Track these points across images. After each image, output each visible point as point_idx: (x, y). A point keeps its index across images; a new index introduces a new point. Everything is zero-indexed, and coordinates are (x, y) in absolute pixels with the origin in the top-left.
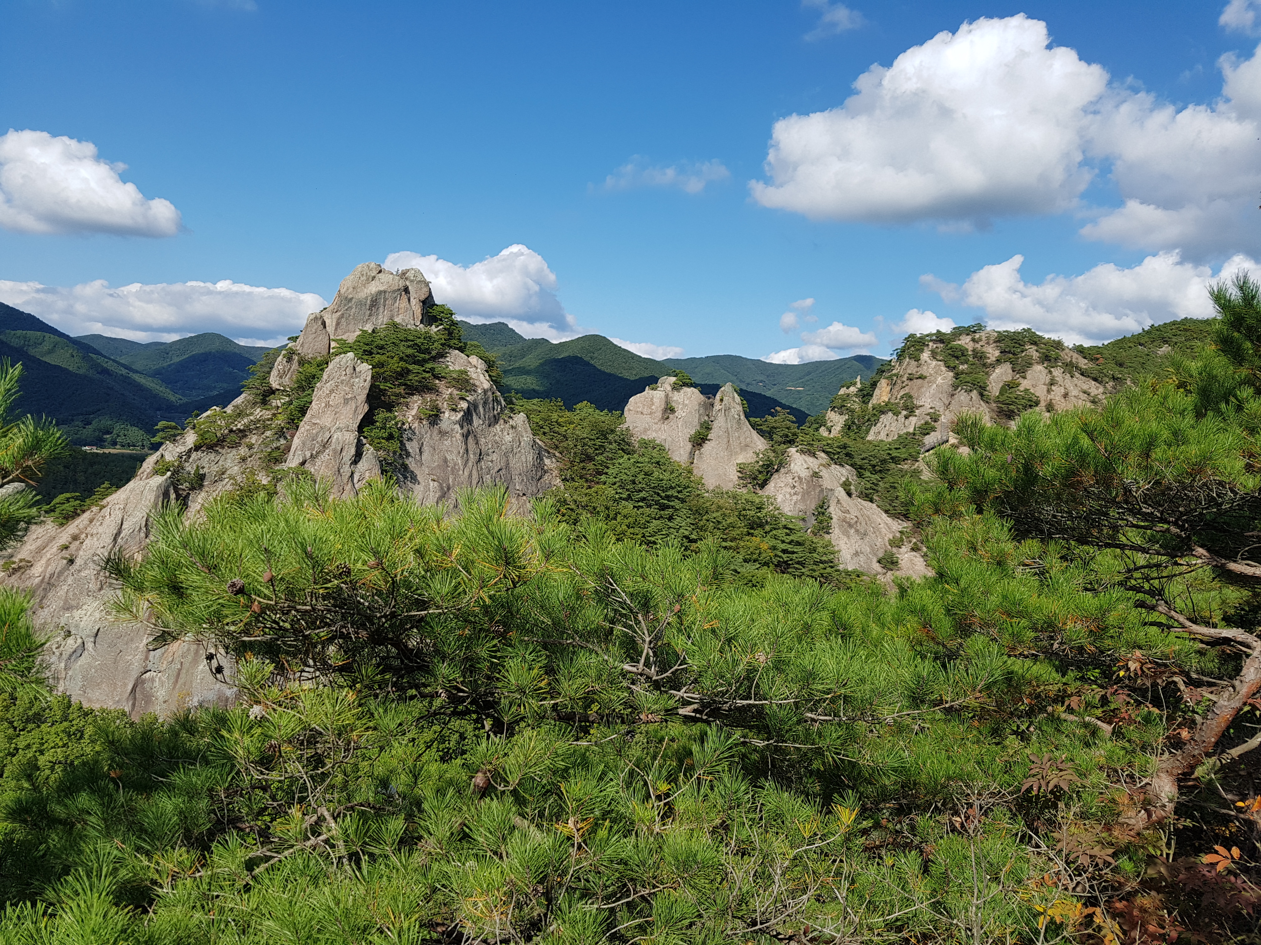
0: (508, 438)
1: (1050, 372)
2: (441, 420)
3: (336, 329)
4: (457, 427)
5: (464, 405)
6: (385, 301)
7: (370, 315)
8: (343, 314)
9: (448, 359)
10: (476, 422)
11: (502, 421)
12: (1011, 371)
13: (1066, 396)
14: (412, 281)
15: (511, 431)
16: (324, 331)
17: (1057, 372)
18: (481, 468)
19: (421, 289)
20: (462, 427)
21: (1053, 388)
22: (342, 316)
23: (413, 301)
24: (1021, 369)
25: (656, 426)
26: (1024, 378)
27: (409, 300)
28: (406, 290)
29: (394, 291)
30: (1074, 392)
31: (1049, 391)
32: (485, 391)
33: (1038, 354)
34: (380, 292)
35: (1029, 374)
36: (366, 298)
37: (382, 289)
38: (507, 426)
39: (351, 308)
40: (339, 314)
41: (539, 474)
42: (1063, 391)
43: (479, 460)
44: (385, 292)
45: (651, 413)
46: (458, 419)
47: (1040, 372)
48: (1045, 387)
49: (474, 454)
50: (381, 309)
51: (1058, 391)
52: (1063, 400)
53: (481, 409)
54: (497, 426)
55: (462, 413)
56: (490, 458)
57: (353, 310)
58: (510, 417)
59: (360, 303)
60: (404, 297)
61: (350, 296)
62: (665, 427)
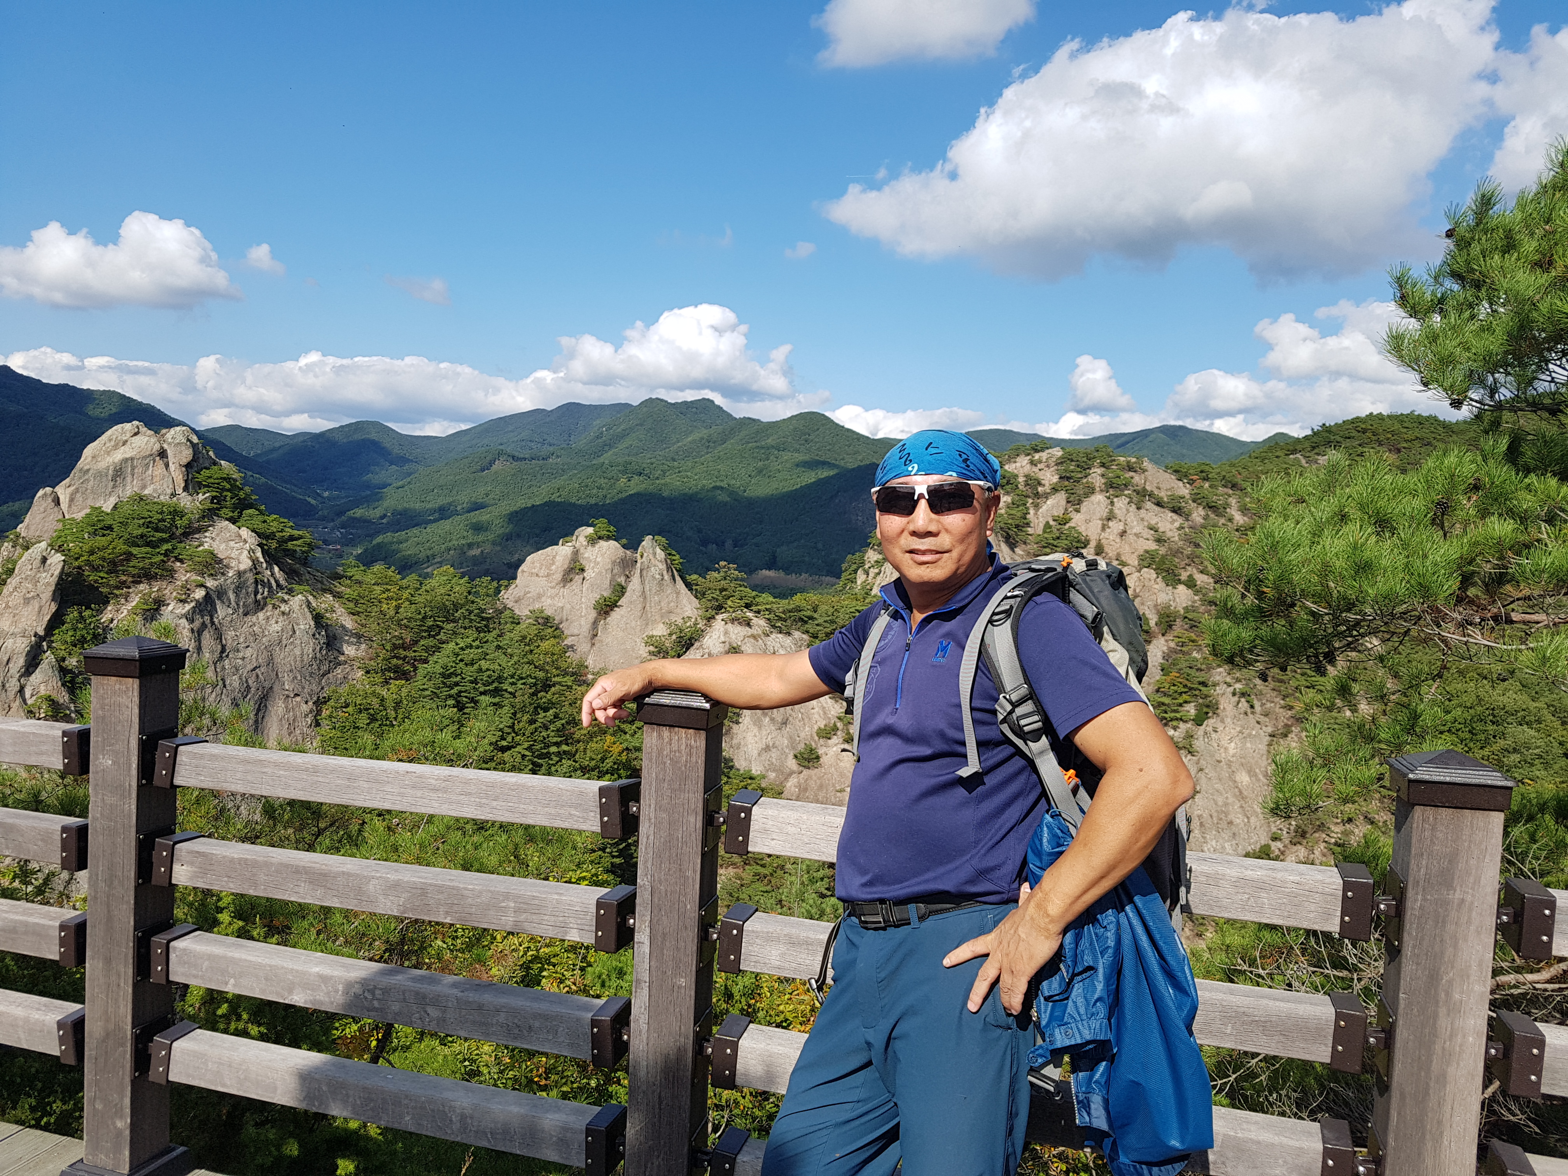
0: (277, 627)
1: (1112, 503)
2: (161, 615)
3: (70, 506)
4: (184, 622)
5: (199, 594)
6: (133, 468)
7: (114, 487)
8: (77, 489)
9: (207, 534)
10: (222, 611)
11: (270, 607)
12: (1064, 502)
13: (1123, 534)
14: (169, 444)
15: (281, 619)
16: (56, 509)
17: (1121, 503)
18: (223, 668)
19: (181, 452)
20: (191, 621)
21: (1111, 524)
22: (77, 490)
23: (172, 467)
24: (1075, 502)
25: (553, 591)
26: (1078, 511)
27: (167, 466)
28: (163, 454)
29: (145, 458)
30: (1136, 527)
31: (1104, 528)
32: (240, 574)
33: (1103, 481)
34: (126, 460)
35: (1084, 507)
36: (108, 468)
37: (128, 456)
38: (277, 612)
39: (88, 480)
40: (72, 488)
41: (325, 668)
42: (1122, 528)
43: (221, 658)
44: (132, 459)
45: (548, 575)
46: (184, 612)
47: (1099, 503)
48: (1100, 522)
49: (212, 652)
50: (129, 479)
51: (1116, 527)
52: (1118, 540)
53: (232, 596)
54: (261, 615)
55: (193, 604)
56: (241, 655)
57: (91, 483)
58: (284, 601)
59: (100, 475)
60: (160, 463)
61: (86, 468)
62: (566, 591)
